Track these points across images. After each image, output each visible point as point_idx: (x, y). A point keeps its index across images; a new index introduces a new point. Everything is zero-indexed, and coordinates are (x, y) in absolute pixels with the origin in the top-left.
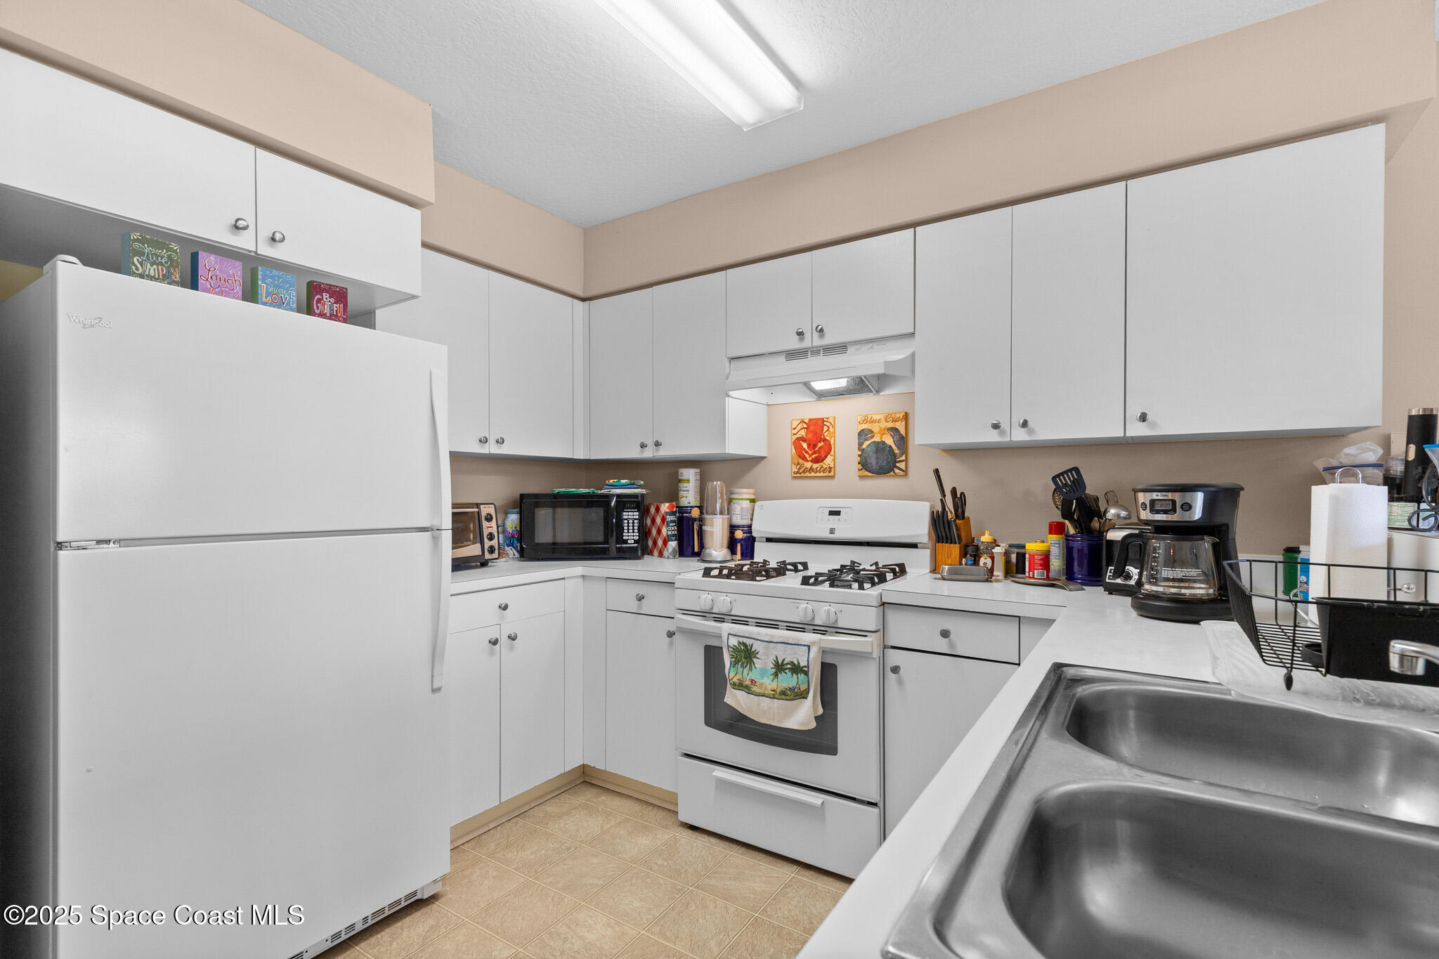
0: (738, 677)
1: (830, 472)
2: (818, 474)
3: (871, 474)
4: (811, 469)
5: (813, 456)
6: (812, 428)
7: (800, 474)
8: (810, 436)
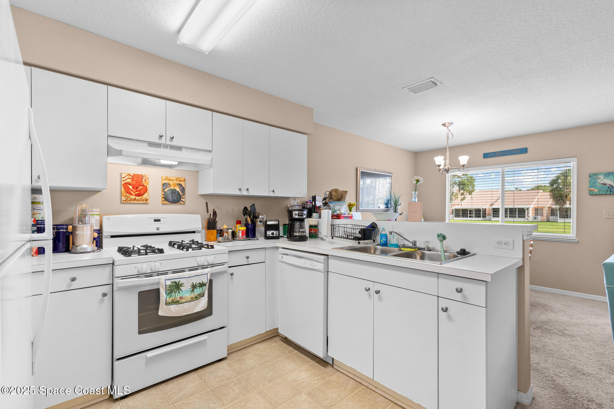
0: (171, 299)
1: (146, 201)
2: (139, 202)
3: (169, 203)
4: (135, 199)
5: (136, 193)
6: (135, 179)
7: (127, 201)
8: (134, 183)
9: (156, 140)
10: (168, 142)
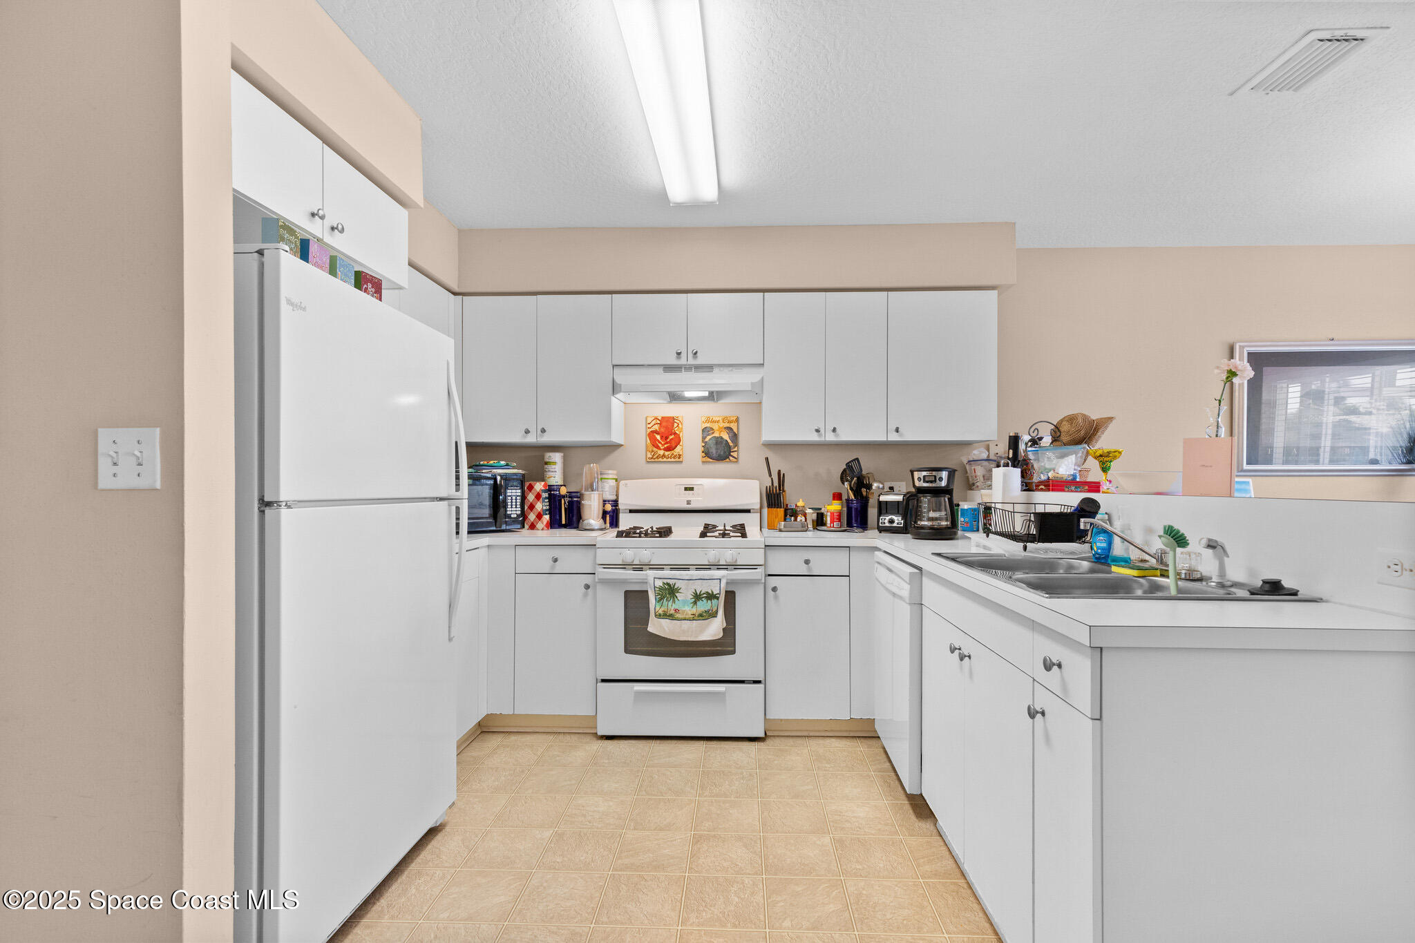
0: (662, 609)
1: (679, 458)
2: (669, 460)
3: (711, 460)
4: (664, 456)
5: (666, 446)
6: (664, 424)
7: (653, 460)
8: (663, 430)
9: (672, 361)
10: (691, 361)
